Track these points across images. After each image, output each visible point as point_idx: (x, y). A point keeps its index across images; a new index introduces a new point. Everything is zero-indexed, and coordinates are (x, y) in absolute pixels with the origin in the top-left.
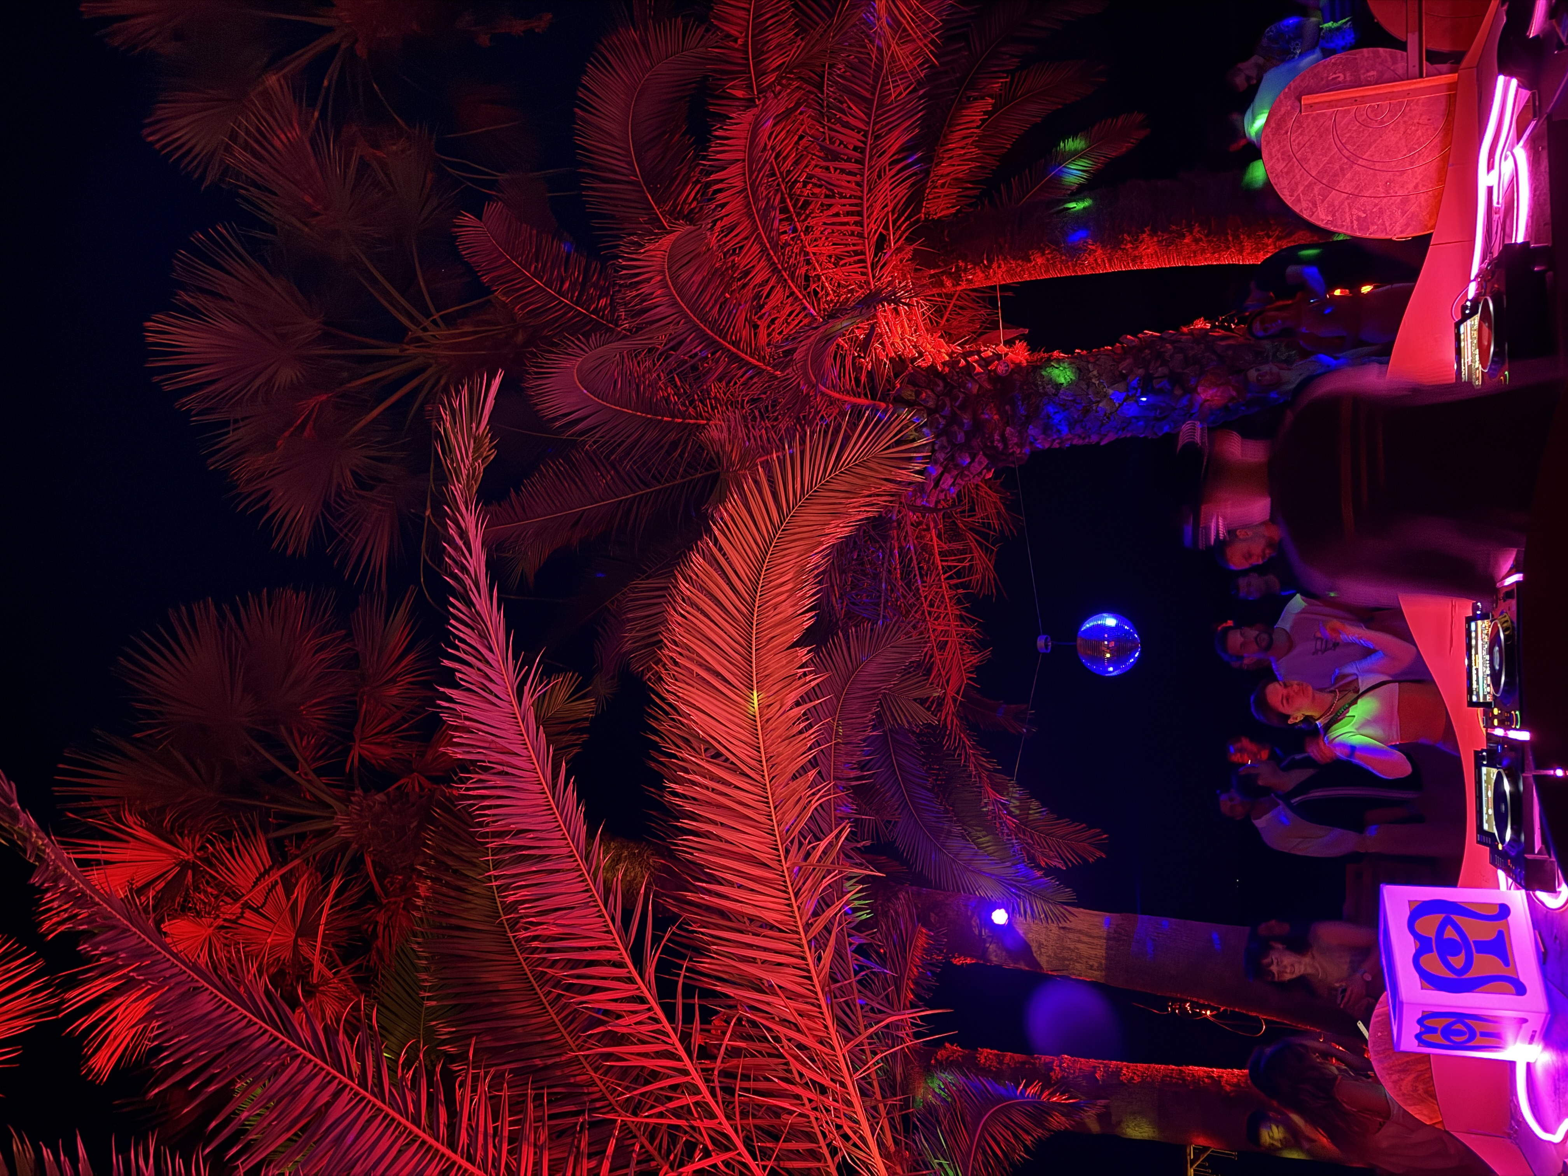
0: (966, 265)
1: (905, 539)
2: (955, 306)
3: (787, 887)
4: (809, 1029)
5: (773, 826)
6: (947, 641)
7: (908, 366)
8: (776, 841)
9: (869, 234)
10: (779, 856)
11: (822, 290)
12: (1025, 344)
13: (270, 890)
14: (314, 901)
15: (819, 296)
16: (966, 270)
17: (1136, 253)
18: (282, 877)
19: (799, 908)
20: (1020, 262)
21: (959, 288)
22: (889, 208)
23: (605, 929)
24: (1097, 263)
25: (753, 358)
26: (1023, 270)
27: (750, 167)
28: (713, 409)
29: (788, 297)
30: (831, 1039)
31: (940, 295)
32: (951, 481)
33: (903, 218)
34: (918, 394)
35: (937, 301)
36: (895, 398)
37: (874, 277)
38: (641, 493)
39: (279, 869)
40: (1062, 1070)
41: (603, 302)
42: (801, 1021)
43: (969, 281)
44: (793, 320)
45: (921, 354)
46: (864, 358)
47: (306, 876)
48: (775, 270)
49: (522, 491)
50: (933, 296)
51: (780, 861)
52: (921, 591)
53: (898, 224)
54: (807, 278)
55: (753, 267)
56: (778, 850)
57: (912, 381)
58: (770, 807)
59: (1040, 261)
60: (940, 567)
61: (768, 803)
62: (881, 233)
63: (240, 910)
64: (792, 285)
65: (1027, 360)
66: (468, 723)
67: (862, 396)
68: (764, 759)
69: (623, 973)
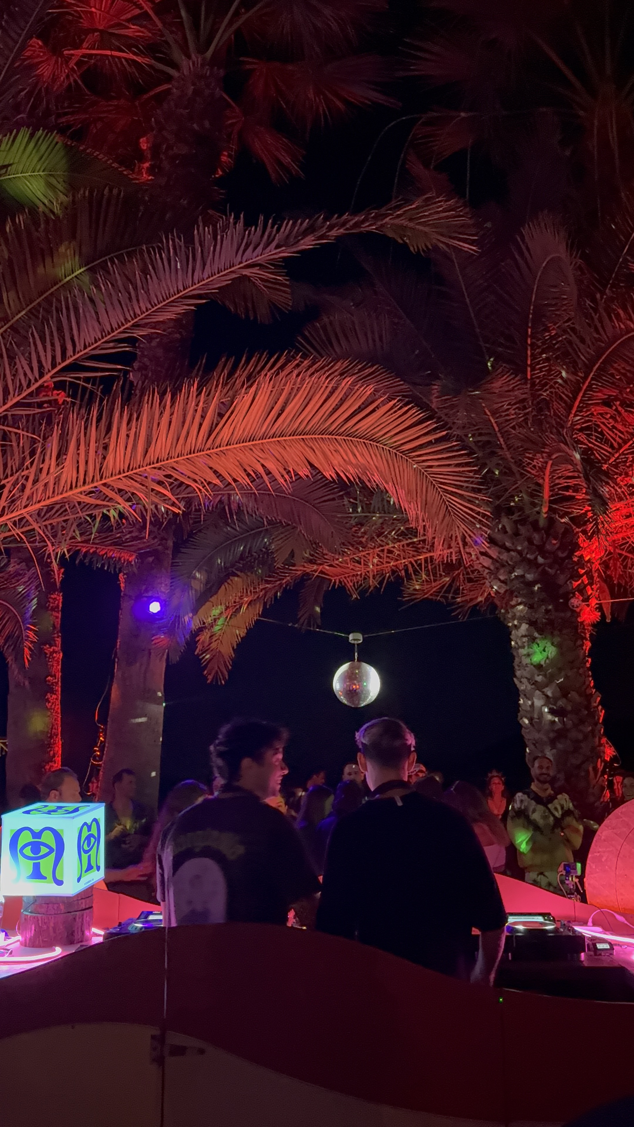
3: (132, 470)
4: (37, 489)
5: (174, 458)
6: (361, 564)
7: (579, 528)
8: (164, 461)
10: (153, 463)
12: (597, 620)
14: (129, 43)
19: (119, 479)
23: (87, 344)
25: (580, 402)
32: (485, 564)
34: (556, 537)
36: (553, 518)
38: (470, 309)
40: (52, 653)
42: (40, 485)
45: (589, 538)
47: (148, 33)
51: (150, 464)
52: (398, 543)
56: (157, 462)
57: (567, 531)
58: (187, 455)
60: (419, 557)
61: (190, 453)
65: (583, 621)
66: (219, 237)
67: (551, 493)
68: (222, 449)
69: (59, 359)
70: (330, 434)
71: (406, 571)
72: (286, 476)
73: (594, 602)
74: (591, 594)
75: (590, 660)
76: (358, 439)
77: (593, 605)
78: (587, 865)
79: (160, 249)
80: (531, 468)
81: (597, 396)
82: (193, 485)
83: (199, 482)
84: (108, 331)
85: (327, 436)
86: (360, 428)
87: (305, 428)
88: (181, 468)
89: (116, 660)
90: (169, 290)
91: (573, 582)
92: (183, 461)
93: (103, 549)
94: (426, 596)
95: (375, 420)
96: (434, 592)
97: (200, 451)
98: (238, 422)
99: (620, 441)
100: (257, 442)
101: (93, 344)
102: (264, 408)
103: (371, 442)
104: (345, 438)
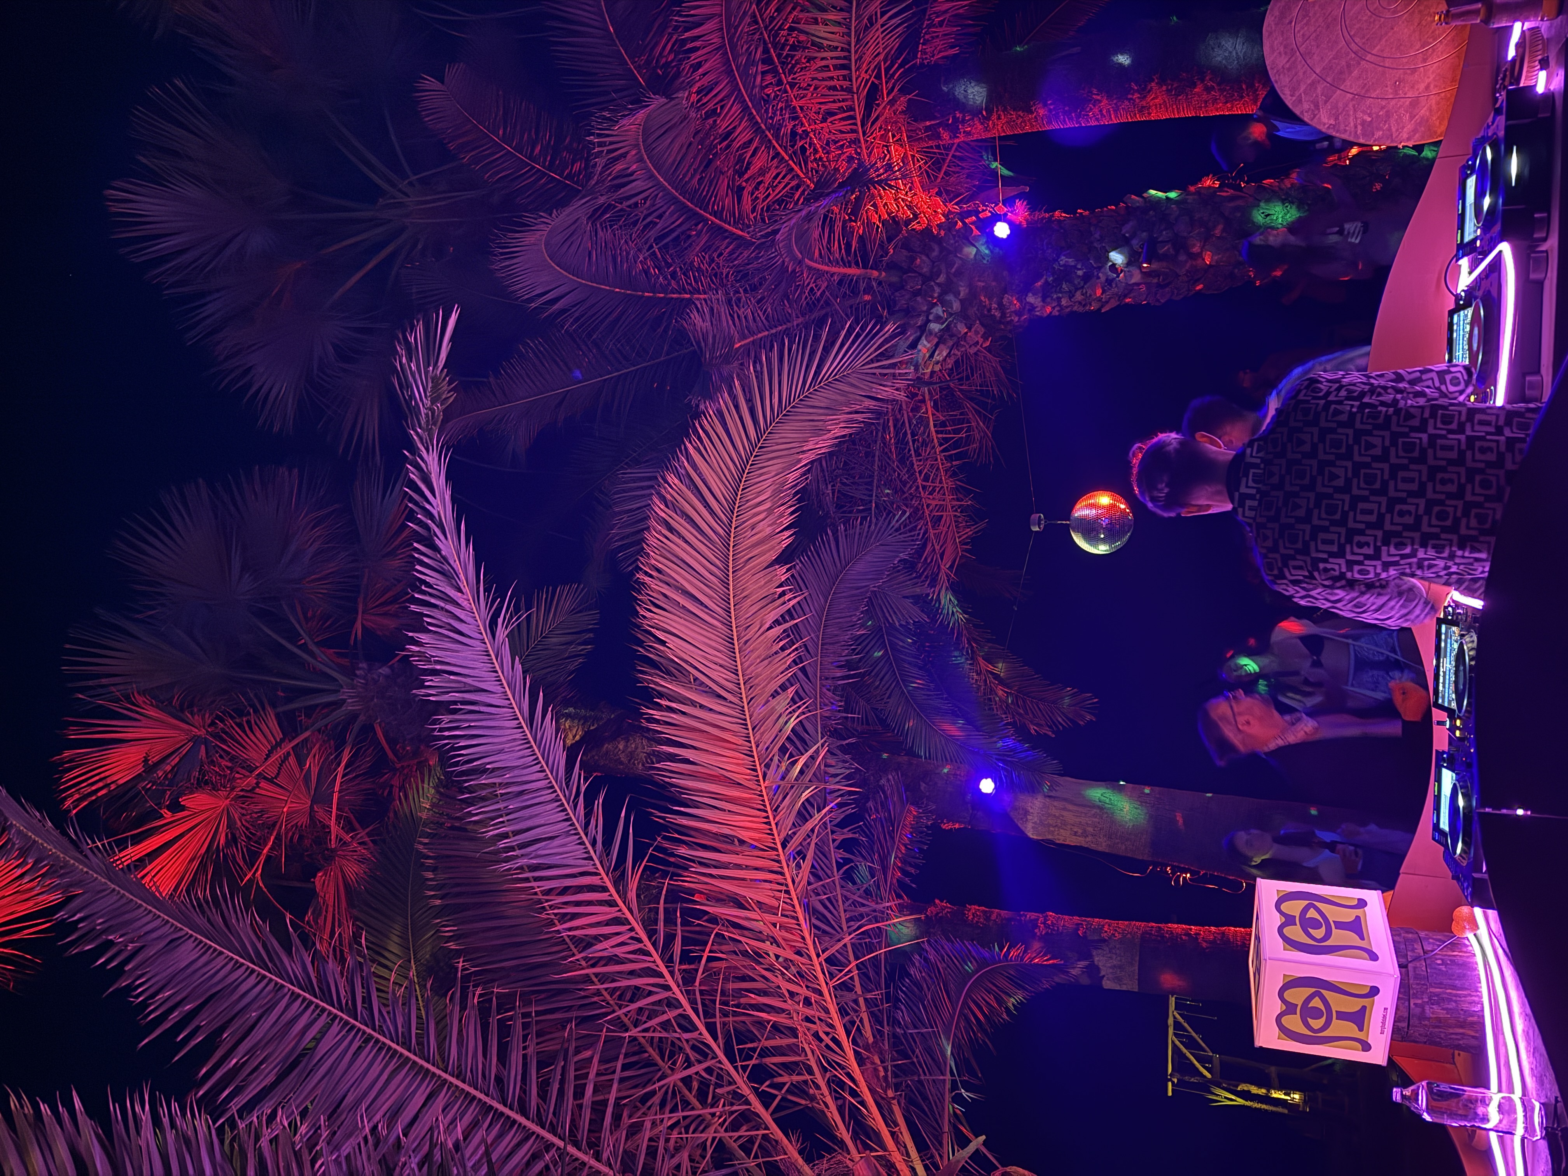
0: (964, 116)
1: (899, 412)
2: (953, 156)
3: (765, 806)
4: (785, 940)
5: (751, 747)
6: (942, 516)
8: (754, 762)
9: (858, 89)
10: (757, 776)
11: (810, 147)
12: (1025, 203)
13: (283, 762)
14: (327, 770)
15: (808, 153)
16: (963, 121)
17: (1144, 103)
18: (293, 748)
19: (777, 824)
20: (1021, 113)
21: (957, 141)
22: (882, 57)
23: (586, 855)
24: (1102, 115)
25: (737, 227)
26: (1024, 122)
27: (728, 19)
28: (696, 282)
29: (773, 159)
30: (807, 949)
31: (938, 147)
32: (946, 352)
33: (897, 65)
34: (912, 259)
35: (935, 153)
37: (864, 133)
38: (626, 371)
39: (290, 741)
40: (1047, 926)
41: (577, 166)
42: (776, 933)
43: (968, 134)
44: (780, 182)
45: (916, 216)
46: (855, 221)
47: (317, 746)
48: (758, 130)
49: (501, 374)
50: (932, 147)
51: (758, 781)
52: (915, 466)
53: (891, 72)
54: (794, 134)
55: (735, 128)
56: (755, 770)
57: (906, 245)
58: (747, 729)
59: (1041, 112)
60: (936, 441)
61: (746, 725)
62: (873, 82)
63: (255, 781)
64: (777, 145)
66: (438, 667)
67: (853, 265)
68: (742, 682)
69: (603, 896)
70: (730, 536)
71: (953, 458)
75: (1079, 211)
76: (738, 499)
79: (453, 749)
80: (817, 290)
81: (729, 205)
82: (794, 722)
83: (789, 716)
84: (570, 825)
86: (723, 495)
87: (719, 569)
88: (768, 738)
89: (1057, 841)
90: (515, 740)
92: (758, 735)
93: (898, 848)
95: (714, 475)
96: (984, 424)
97: (744, 711)
100: (735, 634)
101: (586, 848)
103: (744, 479)
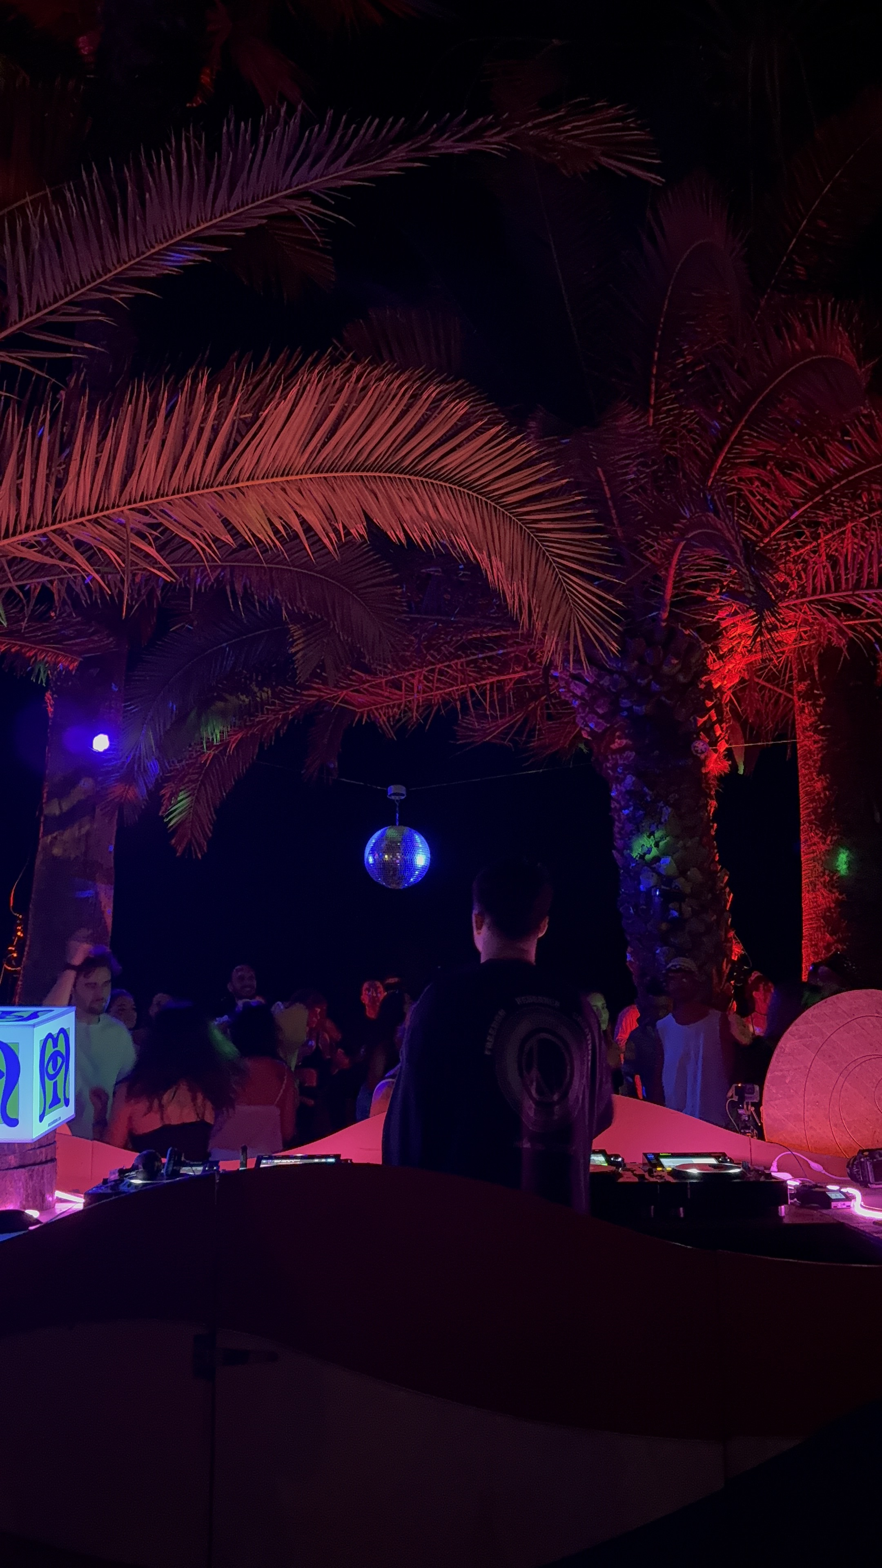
0: (819, 706)
2: (780, 694)
3: (102, 511)
7: (709, 643)
8: (151, 499)
10: (135, 502)
11: (801, 542)
12: (726, 771)
15: (797, 540)
16: (815, 705)
20: (818, 764)
21: (796, 698)
23: (41, 305)
26: (810, 768)
28: (666, 412)
31: (791, 678)
34: (677, 655)
35: (785, 675)
36: (674, 628)
43: (802, 709)
45: (721, 657)
50: (791, 671)
51: (130, 503)
52: (456, 661)
54: (818, 524)
55: (828, 460)
57: (691, 648)
59: (819, 785)
60: (483, 682)
62: (863, 611)
64: (807, 506)
65: (709, 773)
66: (261, 138)
67: (676, 591)
70: (401, 473)
71: (463, 700)
72: (332, 535)
73: (723, 747)
74: (720, 736)
75: (715, 825)
76: (442, 483)
77: (722, 750)
78: (765, 1088)
79: (166, 155)
80: (651, 553)
81: (747, 452)
82: (193, 541)
83: (201, 537)
84: (75, 285)
85: (397, 476)
86: (446, 465)
87: (365, 461)
88: (176, 513)
89: (42, 819)
90: (175, 222)
91: (698, 718)
92: (181, 503)
93: (31, 649)
94: (487, 739)
95: (469, 454)
96: (499, 733)
97: (207, 488)
98: (266, 446)
99: (772, 519)
100: (293, 478)
101: (50, 305)
102: (307, 425)
103: (462, 489)
104: (424, 480)
